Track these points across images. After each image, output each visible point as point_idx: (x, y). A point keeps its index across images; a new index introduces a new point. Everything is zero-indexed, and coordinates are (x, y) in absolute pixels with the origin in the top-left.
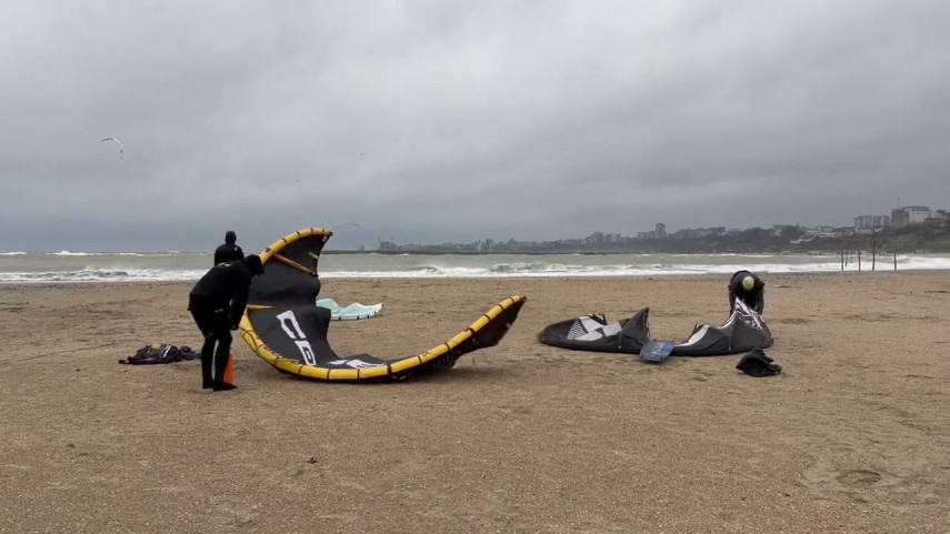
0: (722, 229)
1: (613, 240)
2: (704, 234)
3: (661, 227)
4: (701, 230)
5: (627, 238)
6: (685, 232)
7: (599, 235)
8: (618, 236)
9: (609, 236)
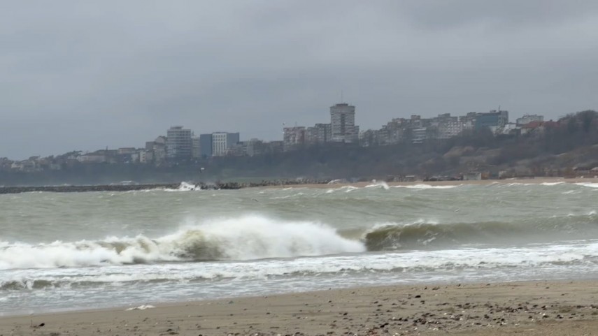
0: (498, 117)
1: (221, 148)
2: (454, 130)
3: (344, 112)
4: (445, 118)
5: (258, 144)
6: (405, 126)
7: (181, 137)
8: (233, 138)
9: (208, 139)
